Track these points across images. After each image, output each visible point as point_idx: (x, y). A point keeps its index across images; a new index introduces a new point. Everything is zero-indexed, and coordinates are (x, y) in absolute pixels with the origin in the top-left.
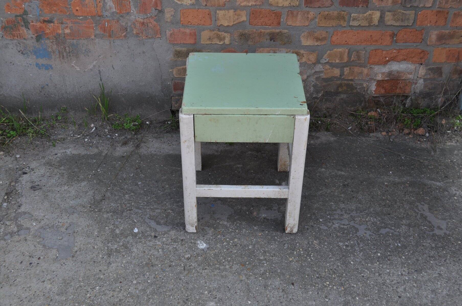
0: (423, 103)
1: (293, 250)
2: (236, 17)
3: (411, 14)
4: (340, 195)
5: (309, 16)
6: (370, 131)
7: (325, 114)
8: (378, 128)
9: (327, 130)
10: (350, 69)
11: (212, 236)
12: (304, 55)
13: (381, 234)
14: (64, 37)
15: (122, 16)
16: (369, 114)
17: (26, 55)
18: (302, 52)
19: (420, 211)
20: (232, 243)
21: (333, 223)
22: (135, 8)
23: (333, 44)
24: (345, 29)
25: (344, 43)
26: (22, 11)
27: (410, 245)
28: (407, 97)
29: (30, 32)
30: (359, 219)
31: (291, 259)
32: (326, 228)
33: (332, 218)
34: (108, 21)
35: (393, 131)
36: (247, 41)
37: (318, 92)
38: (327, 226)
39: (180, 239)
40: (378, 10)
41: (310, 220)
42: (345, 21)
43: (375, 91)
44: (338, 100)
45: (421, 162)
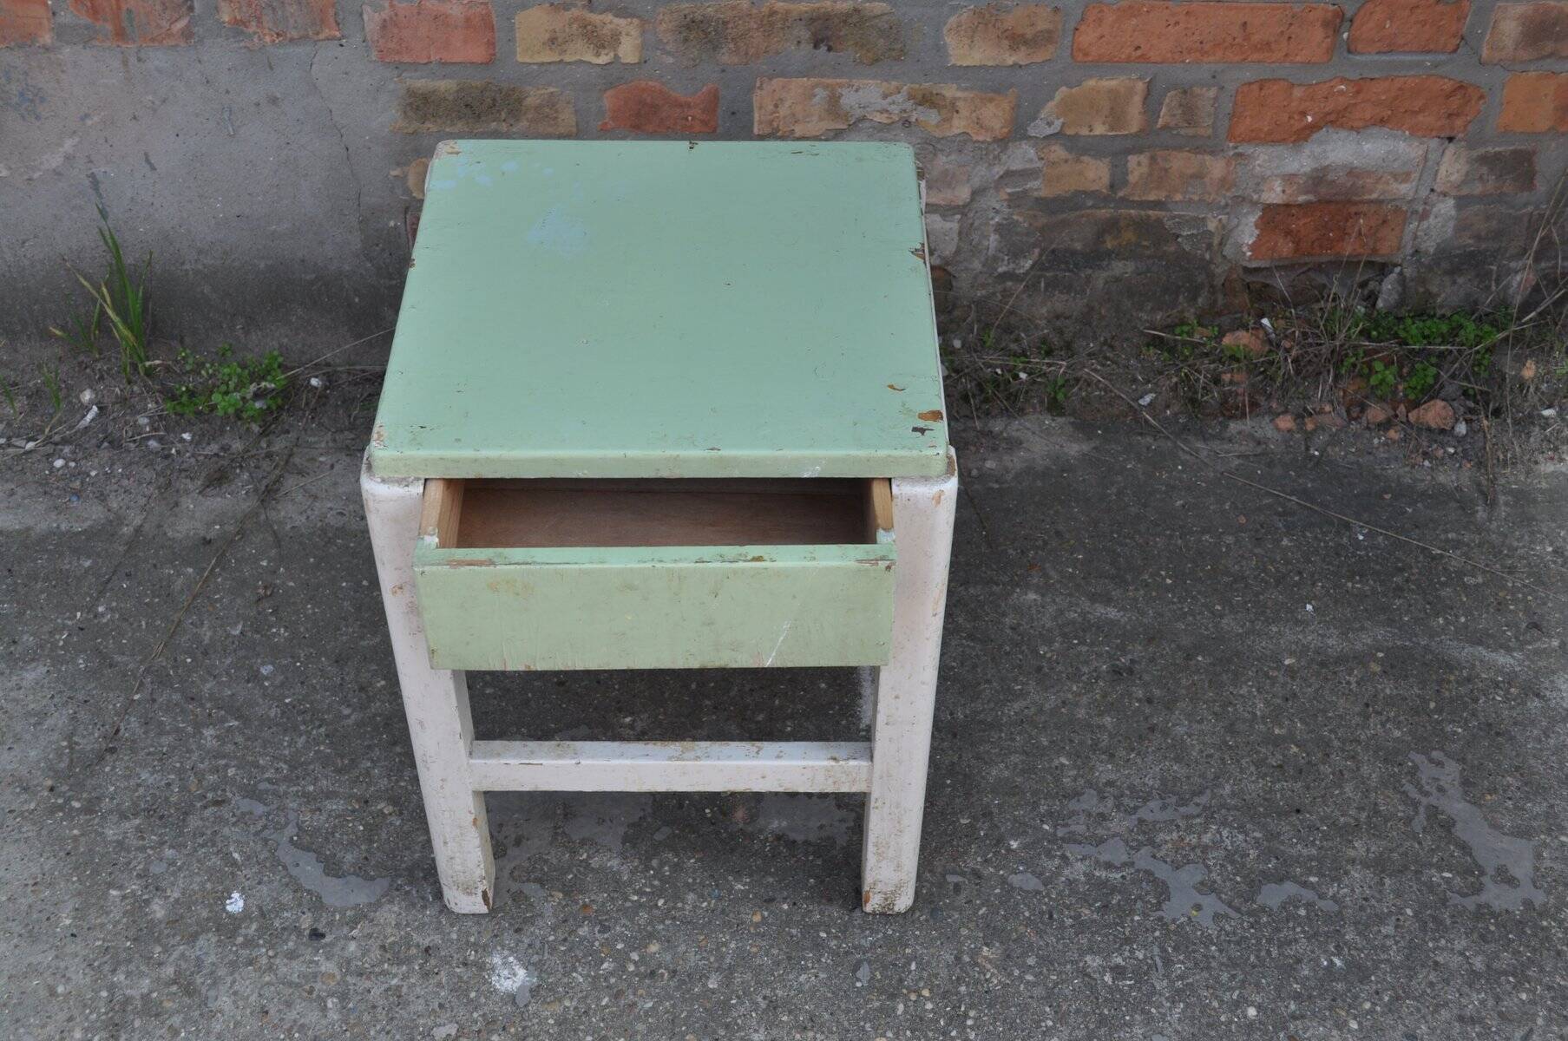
0: (1449, 293)
1: (893, 997)
4: (1096, 720)
6: (1230, 410)
7: (1044, 340)
8: (1262, 400)
9: (1054, 408)
10: (1153, 159)
11: (554, 929)
12: (960, 104)
13: (1263, 909)
16: (1227, 340)
18: (950, 91)
19: (1427, 794)
20: (635, 963)
21: (1064, 857)
23: (1080, 57)
25: (1129, 56)
27: (1382, 961)
28: (1383, 269)
30: (1175, 835)
32: (1033, 883)
33: (1061, 833)
35: (1321, 412)
36: (715, 48)
37: (1017, 254)
38: (1039, 875)
39: (418, 946)
41: (969, 844)
43: (1253, 248)
44: (1100, 283)
45: (1434, 558)
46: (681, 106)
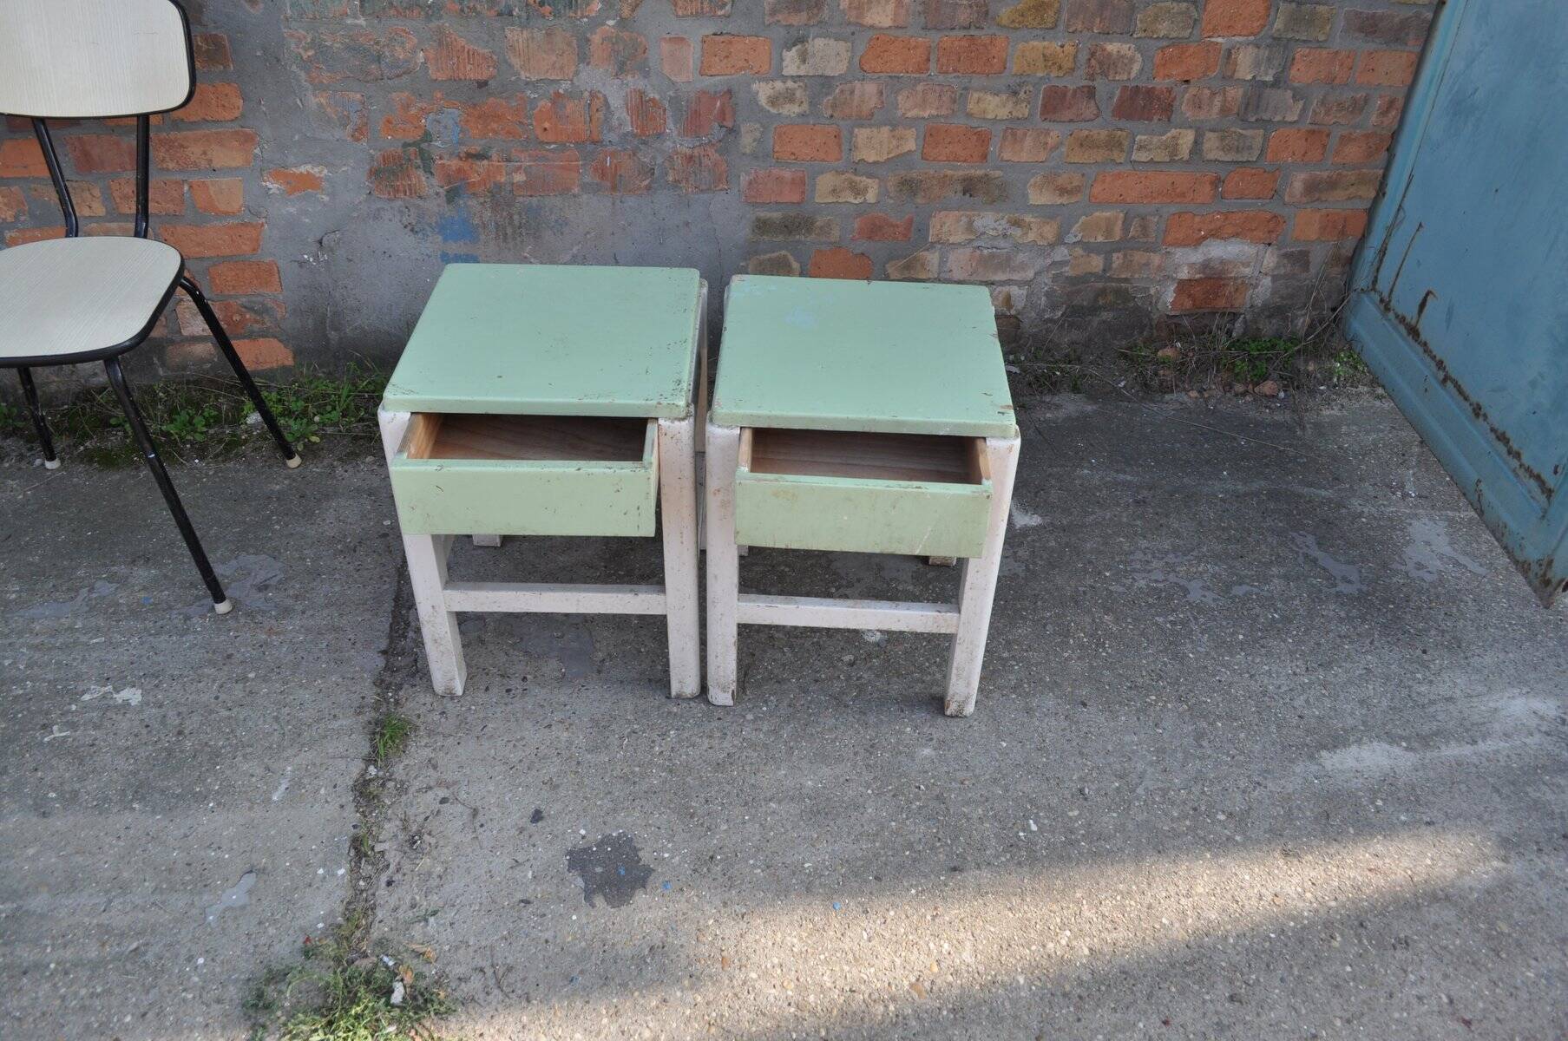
0: (1268, 328)
1: (1066, 637)
2: (894, 142)
3: (1255, 136)
4: (1133, 523)
5: (1049, 140)
6: (1165, 389)
7: (1067, 355)
8: (1180, 383)
9: (1075, 389)
10: (1125, 256)
12: (1032, 225)
13: (1235, 596)
14: (511, 191)
15: (645, 143)
16: (1160, 353)
17: (420, 235)
18: (1028, 218)
19: (1301, 548)
21: (1133, 579)
22: (675, 123)
23: (1093, 200)
24: (1121, 168)
25: (1117, 200)
26: (421, 133)
27: (1297, 615)
28: (1234, 316)
29: (434, 181)
30: (1185, 568)
31: (1066, 655)
32: (1121, 589)
33: (1129, 568)
34: (613, 155)
35: (1210, 389)
36: (914, 195)
37: (1054, 307)
38: (1124, 586)
40: (1191, 127)
42: (1122, 151)
43: (1173, 303)
44: (1095, 324)
45: (1281, 451)
46: (892, 226)
